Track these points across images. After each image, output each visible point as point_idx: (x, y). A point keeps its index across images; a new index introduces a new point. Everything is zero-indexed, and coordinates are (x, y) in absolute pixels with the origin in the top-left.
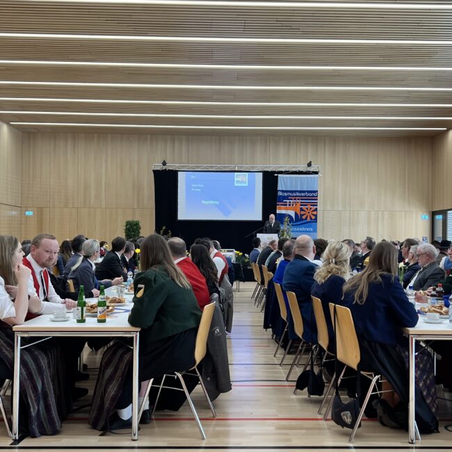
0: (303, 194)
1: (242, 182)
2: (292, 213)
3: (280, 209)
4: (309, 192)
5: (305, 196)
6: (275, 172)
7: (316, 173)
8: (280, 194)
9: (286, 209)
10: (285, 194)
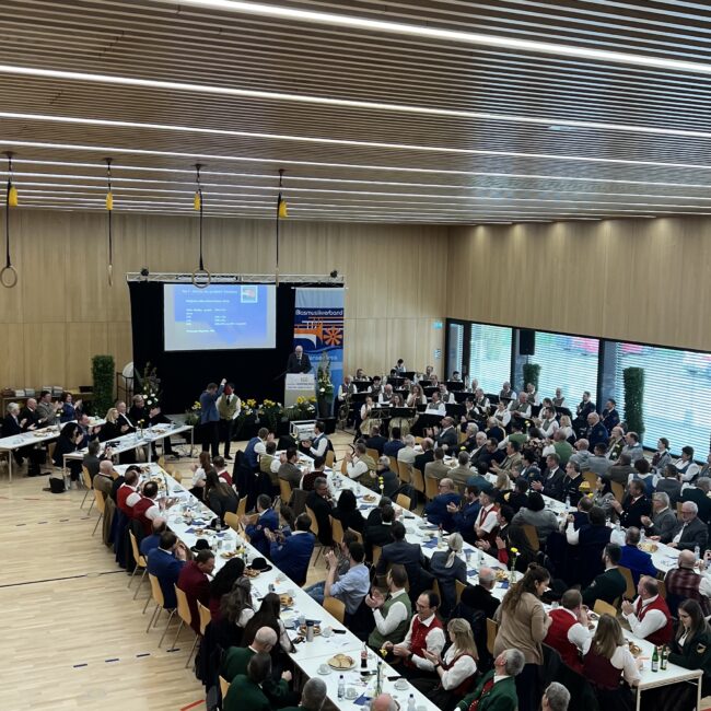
0: (326, 313)
1: (250, 298)
2: (313, 338)
3: (298, 333)
4: (333, 310)
5: (329, 316)
6: (291, 284)
7: (341, 285)
8: (298, 313)
9: (306, 332)
10: (305, 313)
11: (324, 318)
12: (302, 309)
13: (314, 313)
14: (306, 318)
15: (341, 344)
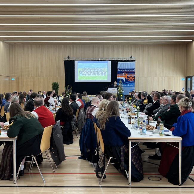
4: (131, 69)
6: (116, 61)
7: (134, 61)
9: (121, 77)
10: (121, 70)
11: (128, 72)
12: (120, 69)
13: (124, 70)
14: (121, 72)
15: (134, 81)
